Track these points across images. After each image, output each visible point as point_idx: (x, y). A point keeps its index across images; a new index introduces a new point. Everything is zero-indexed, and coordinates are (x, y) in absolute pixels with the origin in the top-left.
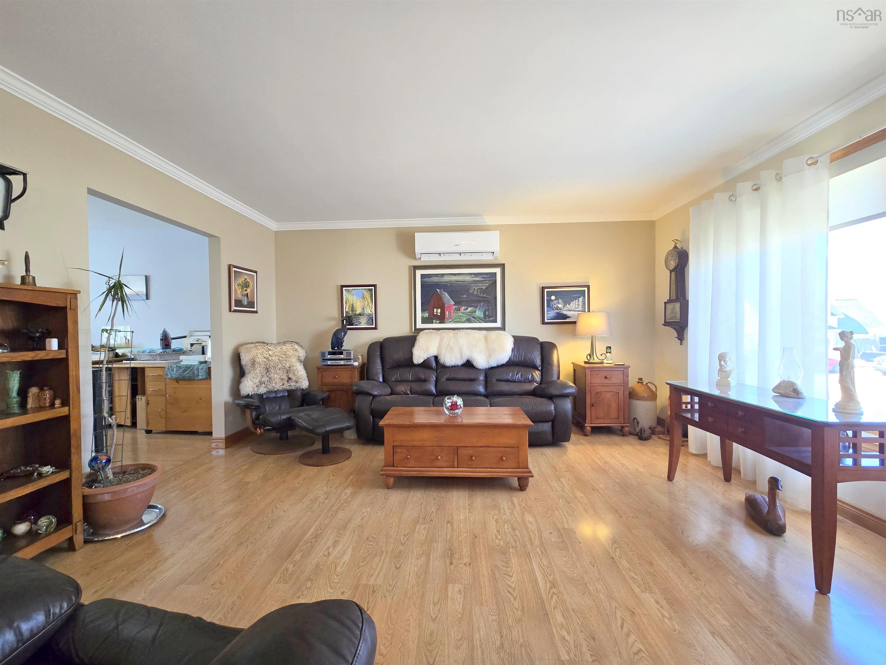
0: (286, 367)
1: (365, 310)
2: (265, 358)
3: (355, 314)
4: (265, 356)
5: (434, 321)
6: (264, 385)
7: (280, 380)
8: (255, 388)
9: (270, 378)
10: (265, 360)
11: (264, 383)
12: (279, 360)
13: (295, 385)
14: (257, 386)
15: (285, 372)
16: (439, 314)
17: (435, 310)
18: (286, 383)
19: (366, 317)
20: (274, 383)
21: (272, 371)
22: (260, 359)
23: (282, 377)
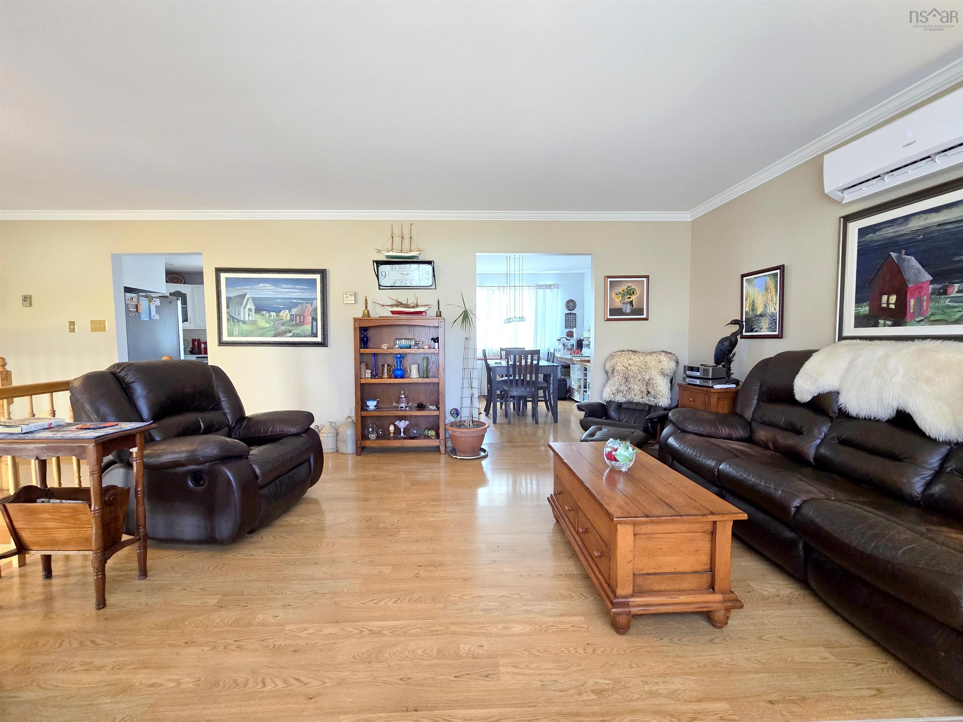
0: (646, 379)
1: (768, 307)
2: (624, 366)
3: (756, 316)
4: (625, 365)
5: (881, 322)
6: (621, 394)
7: (639, 392)
8: (611, 395)
9: (629, 388)
10: (624, 369)
11: (623, 392)
12: (638, 370)
13: (654, 401)
14: (613, 394)
15: (644, 385)
16: (893, 306)
17: (885, 298)
18: (645, 397)
19: (769, 318)
20: (633, 393)
21: (632, 382)
22: (619, 367)
23: (642, 389)
